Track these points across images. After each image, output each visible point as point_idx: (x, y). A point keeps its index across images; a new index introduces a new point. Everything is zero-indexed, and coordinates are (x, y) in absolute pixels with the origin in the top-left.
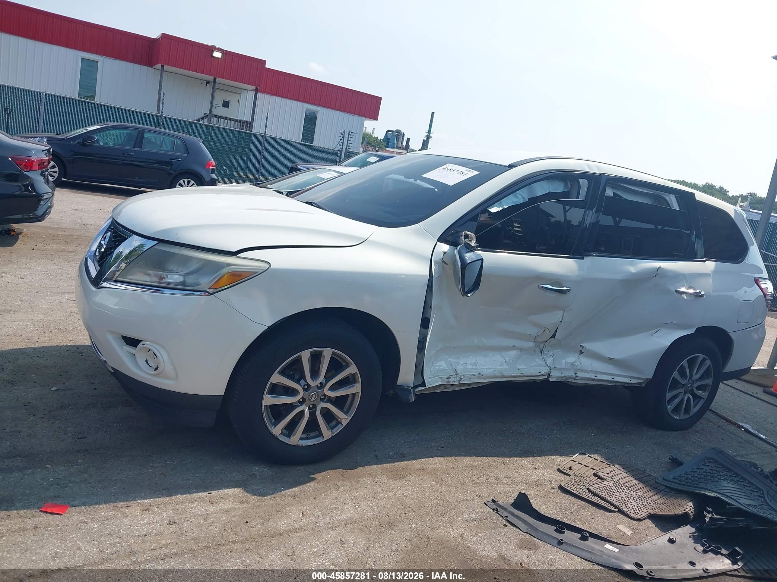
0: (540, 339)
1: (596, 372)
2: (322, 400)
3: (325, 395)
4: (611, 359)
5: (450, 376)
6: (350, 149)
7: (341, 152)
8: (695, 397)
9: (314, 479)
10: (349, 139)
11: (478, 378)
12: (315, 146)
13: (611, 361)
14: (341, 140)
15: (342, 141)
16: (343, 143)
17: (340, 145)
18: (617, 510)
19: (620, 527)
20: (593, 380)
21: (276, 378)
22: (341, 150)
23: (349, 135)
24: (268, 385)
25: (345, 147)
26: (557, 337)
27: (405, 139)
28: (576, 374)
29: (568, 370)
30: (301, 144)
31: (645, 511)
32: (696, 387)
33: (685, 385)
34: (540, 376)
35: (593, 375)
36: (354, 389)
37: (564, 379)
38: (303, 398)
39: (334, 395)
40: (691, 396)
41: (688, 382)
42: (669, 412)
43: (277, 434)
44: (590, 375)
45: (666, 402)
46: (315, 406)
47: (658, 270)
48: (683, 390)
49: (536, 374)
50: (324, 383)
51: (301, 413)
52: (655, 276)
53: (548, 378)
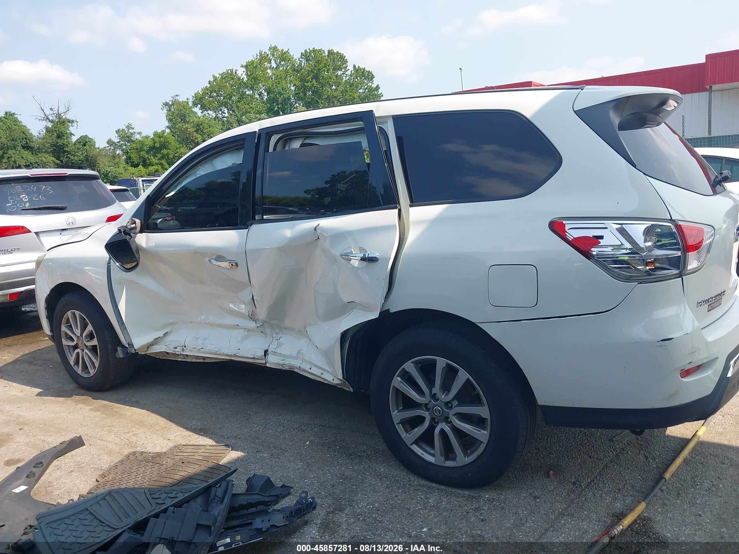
1: (312, 364)
32: (454, 415)
33: (426, 405)
34: (254, 358)
35: (309, 367)
36: (95, 342)
37: (286, 368)
38: (77, 344)
39: (88, 344)
40: (447, 429)
41: (431, 401)
42: (409, 445)
43: (73, 365)
44: (306, 367)
45: (396, 425)
46: (83, 350)
47: (315, 230)
48: (426, 414)
49: (250, 356)
50: (81, 335)
51: (78, 353)
52: (318, 238)
53: (266, 363)
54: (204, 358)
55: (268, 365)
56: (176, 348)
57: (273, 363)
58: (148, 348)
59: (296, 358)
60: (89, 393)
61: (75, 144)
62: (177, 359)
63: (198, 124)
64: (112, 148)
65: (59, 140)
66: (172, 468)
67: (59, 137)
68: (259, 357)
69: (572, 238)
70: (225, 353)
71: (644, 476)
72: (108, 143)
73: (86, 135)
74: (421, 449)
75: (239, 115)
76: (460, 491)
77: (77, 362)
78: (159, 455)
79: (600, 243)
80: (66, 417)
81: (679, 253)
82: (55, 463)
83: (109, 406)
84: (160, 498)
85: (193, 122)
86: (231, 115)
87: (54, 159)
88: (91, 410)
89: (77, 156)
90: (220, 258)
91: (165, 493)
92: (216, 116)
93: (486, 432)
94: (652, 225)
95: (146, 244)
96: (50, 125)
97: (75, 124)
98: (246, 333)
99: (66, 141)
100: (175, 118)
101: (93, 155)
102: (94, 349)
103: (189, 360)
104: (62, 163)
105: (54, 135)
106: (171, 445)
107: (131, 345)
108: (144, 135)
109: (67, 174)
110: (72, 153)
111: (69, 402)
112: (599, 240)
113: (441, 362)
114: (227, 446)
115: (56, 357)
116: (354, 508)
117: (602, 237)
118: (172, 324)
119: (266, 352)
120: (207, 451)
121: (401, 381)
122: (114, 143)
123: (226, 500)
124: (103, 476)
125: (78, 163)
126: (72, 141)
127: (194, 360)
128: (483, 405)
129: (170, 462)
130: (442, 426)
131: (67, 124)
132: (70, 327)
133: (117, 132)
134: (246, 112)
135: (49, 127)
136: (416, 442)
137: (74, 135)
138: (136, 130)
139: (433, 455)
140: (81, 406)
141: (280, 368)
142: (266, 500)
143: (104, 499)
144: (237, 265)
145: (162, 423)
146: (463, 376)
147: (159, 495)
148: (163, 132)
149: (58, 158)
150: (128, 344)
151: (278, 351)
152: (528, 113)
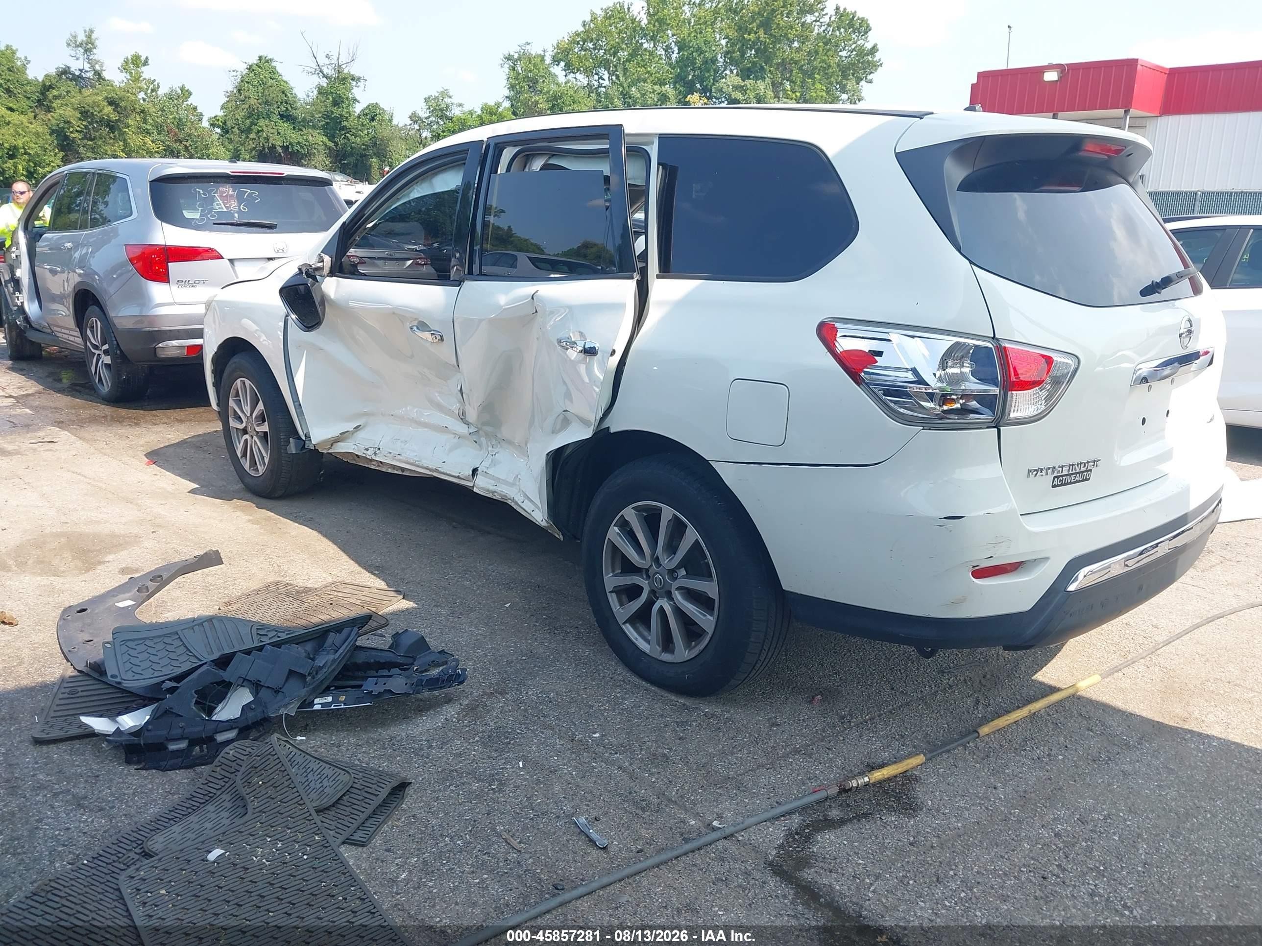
2: (254, 433)
32: (677, 589)
33: (647, 570)
34: (458, 477)
35: (522, 498)
36: (265, 428)
37: (497, 497)
38: (246, 427)
39: (258, 429)
40: (668, 609)
41: (651, 565)
42: (620, 622)
43: (240, 456)
44: (519, 499)
45: (608, 594)
46: (252, 437)
47: (533, 298)
48: (644, 583)
49: (454, 474)
50: (251, 414)
51: (246, 440)
52: (536, 312)
53: (473, 487)
54: (403, 469)
55: (475, 490)
56: (367, 450)
57: (481, 488)
58: (332, 445)
59: (512, 485)
60: (255, 499)
61: (359, 117)
62: (369, 466)
63: (555, 96)
64: (417, 127)
65: (334, 109)
66: (315, 608)
67: (336, 103)
68: (466, 477)
69: (841, 350)
70: (425, 465)
71: (954, 726)
72: (410, 117)
73: (377, 104)
74: (637, 632)
75: (625, 85)
76: (673, 698)
77: (244, 454)
78: (307, 590)
79: (877, 362)
80: (215, 525)
81: (995, 390)
82: (180, 579)
83: (274, 520)
84: (267, 635)
85: (548, 92)
86: (613, 83)
87: (325, 139)
88: (249, 521)
89: (360, 136)
90: (423, 326)
91: (276, 631)
92: (588, 84)
93: (711, 618)
94: (957, 343)
95: (335, 294)
96: (324, 82)
97: (361, 84)
98: (456, 440)
99: (345, 110)
100: (519, 84)
101: (383, 137)
102: (264, 437)
103: (384, 470)
104: (336, 146)
105: (329, 99)
106: (330, 580)
107: (307, 436)
108: (467, 108)
109: (283, 174)
110: (353, 130)
111: (226, 506)
112: (876, 357)
113: (668, 513)
114: (398, 592)
115: (222, 442)
116: (521, 693)
117: (880, 354)
118: (366, 414)
119: (475, 471)
120: (371, 595)
121: (618, 533)
122: (420, 118)
123: (341, 651)
124: (228, 604)
125: (360, 148)
126: (354, 112)
127: (390, 471)
128: (712, 580)
129: (317, 600)
130: (663, 603)
131: (350, 83)
132: (238, 402)
133: (427, 100)
134: (639, 80)
135: (323, 87)
136: (632, 620)
137: (358, 102)
138: (455, 100)
139: (648, 642)
140: (239, 513)
141: (490, 496)
142: (398, 661)
143: (202, 624)
144: (442, 339)
145: (332, 551)
146: (692, 535)
147: (267, 631)
148: (498, 105)
149: (331, 138)
150: (306, 436)
151: (490, 472)
152: (831, 150)
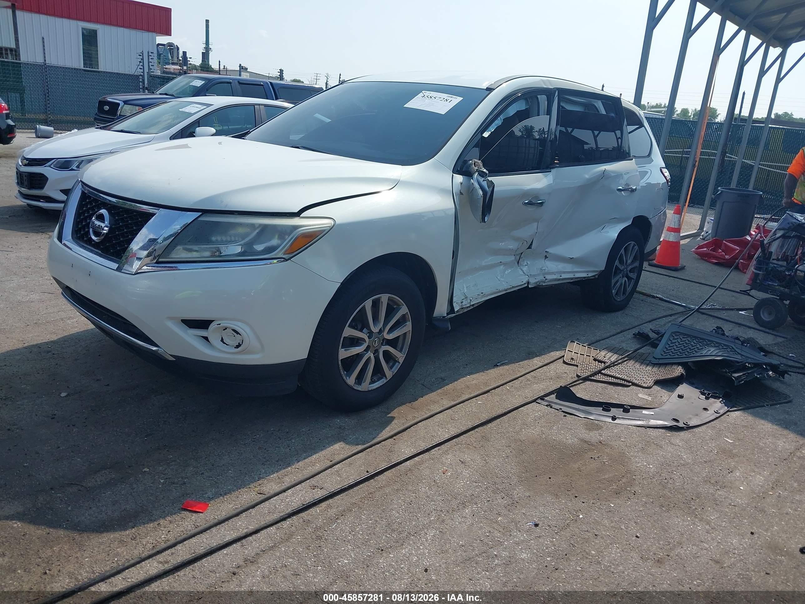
0: (517, 253)
1: (561, 272)
2: (382, 344)
3: (384, 339)
4: (571, 258)
5: (463, 300)
6: (153, 72)
7: (143, 76)
8: (629, 278)
9: (393, 418)
10: (150, 60)
11: (482, 297)
12: (102, 72)
13: (571, 260)
14: (140, 62)
15: (141, 64)
16: (143, 66)
17: (141, 69)
18: (630, 384)
19: (640, 395)
20: (559, 280)
21: (348, 332)
22: (142, 74)
23: (149, 56)
24: (342, 339)
25: (146, 70)
26: (533, 246)
27: (181, 54)
28: (545, 277)
29: (538, 275)
30: (85, 70)
31: (650, 380)
32: (629, 271)
35: (559, 275)
36: (407, 328)
38: (368, 346)
39: (392, 337)
41: (625, 267)
46: (377, 351)
47: (604, 172)
50: (384, 328)
51: (369, 360)
52: (602, 178)
55: (530, 286)
59: (540, 274)
93: (636, 274)
128: (638, 260)
